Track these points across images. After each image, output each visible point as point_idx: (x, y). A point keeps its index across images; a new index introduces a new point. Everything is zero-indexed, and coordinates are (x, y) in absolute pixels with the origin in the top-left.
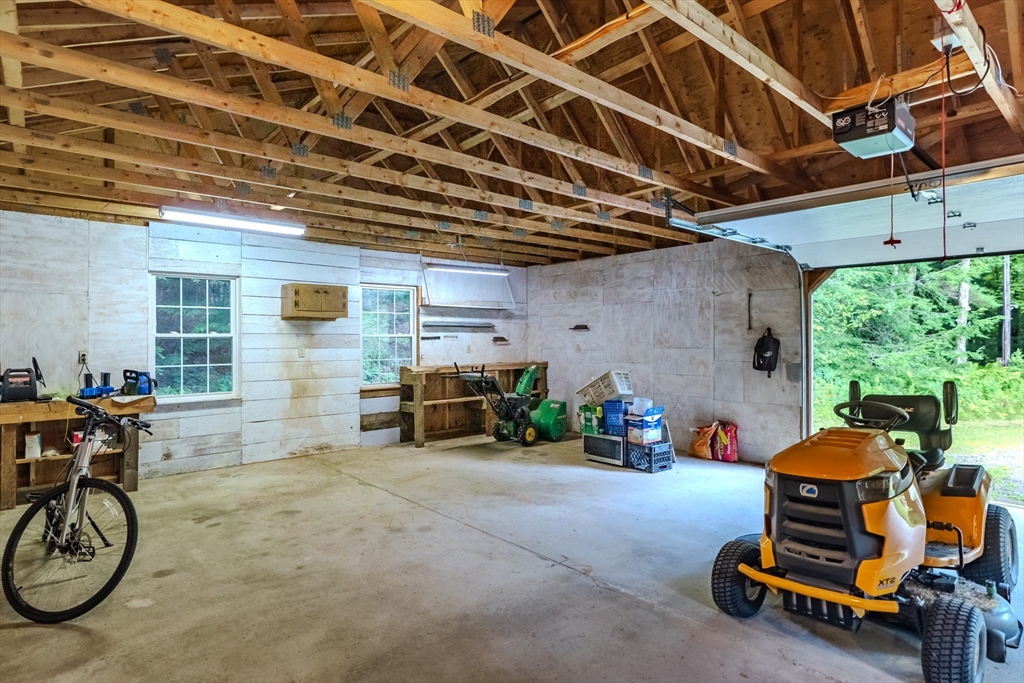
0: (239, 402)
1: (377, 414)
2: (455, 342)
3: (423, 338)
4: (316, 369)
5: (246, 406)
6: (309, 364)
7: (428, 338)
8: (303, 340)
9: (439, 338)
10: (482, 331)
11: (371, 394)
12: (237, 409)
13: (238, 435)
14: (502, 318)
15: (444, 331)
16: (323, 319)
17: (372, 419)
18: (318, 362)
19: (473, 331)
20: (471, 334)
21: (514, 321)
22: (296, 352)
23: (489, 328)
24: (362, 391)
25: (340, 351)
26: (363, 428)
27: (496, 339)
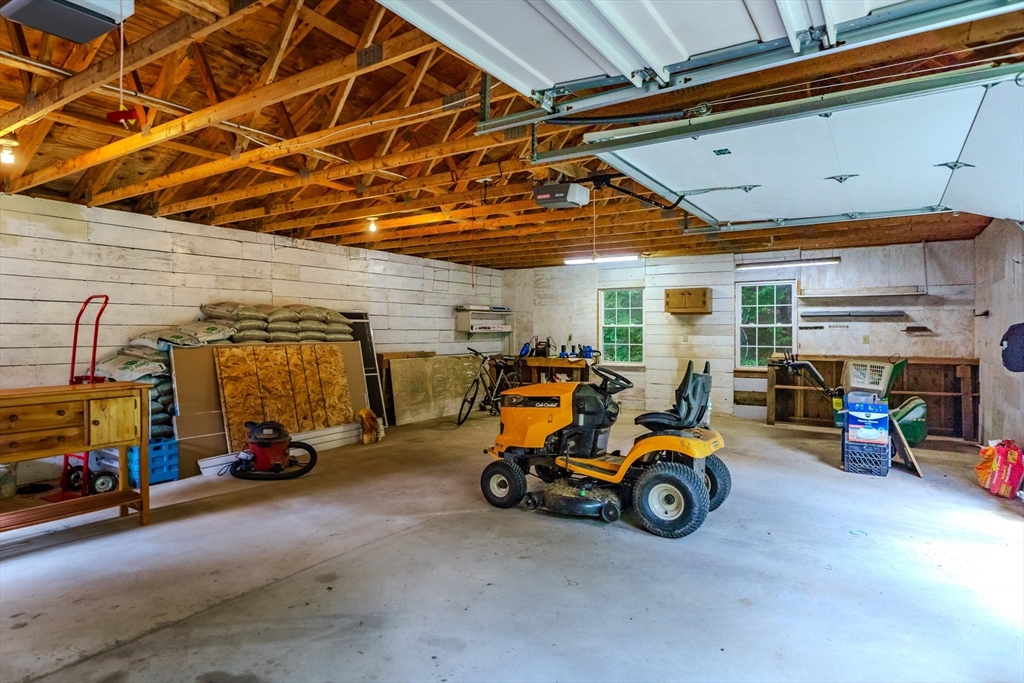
0: (643, 369)
1: (749, 392)
2: (845, 332)
3: (801, 328)
4: (696, 350)
5: (648, 372)
6: (691, 347)
7: (806, 328)
8: (686, 329)
9: (821, 328)
10: (886, 321)
11: (744, 374)
12: (642, 374)
13: (643, 391)
14: (924, 305)
15: (830, 321)
16: (701, 313)
17: (745, 395)
18: (698, 346)
19: (872, 321)
20: (868, 324)
21: (946, 308)
22: (682, 338)
23: (900, 316)
24: (735, 371)
25: (716, 338)
26: (737, 402)
27: (910, 330)
